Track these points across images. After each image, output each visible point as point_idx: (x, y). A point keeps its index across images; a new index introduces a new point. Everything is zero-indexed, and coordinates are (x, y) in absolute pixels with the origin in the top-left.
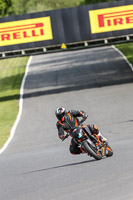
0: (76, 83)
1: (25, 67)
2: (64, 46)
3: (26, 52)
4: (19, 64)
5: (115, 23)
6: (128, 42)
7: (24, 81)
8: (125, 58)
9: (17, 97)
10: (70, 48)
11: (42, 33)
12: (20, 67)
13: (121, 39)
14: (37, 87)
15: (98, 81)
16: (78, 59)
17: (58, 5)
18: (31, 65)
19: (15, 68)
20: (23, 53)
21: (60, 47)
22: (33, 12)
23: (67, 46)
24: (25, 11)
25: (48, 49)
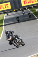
1: (4, 17)
5: (29, 3)
6: (33, 8)
7: (4, 21)
8: (32, 13)
11: (8, 7)
12: (2, 17)
13: (31, 7)
14: (8, 23)
15: (25, 20)
19: (1, 17)
20: (3, 13)
21: (13, 11)
22: (5, 1)
23: (15, 10)
24: (3, 1)
25: (10, 12)
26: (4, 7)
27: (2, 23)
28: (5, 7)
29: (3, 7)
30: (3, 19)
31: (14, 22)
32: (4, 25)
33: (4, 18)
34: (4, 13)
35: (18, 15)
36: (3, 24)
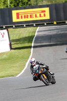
0: (60, 42)
1: (35, 32)
2: (55, 23)
3: (36, 25)
4: (32, 31)
9: (30, 47)
10: (58, 24)
11: (45, 16)
16: (62, 30)
17: (53, 2)
18: (38, 32)
19: (30, 32)
20: (34, 25)
21: (53, 23)
22: (41, 4)
23: (57, 23)
24: (37, 4)
25: (47, 24)
26: (38, 15)
27: (32, 43)
28: (40, 15)
29: (36, 15)
30: (34, 36)
31: (52, 43)
32: (35, 47)
33: (36, 34)
34: (37, 25)
35: (61, 31)
36: (33, 45)
